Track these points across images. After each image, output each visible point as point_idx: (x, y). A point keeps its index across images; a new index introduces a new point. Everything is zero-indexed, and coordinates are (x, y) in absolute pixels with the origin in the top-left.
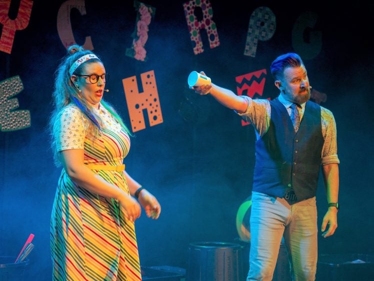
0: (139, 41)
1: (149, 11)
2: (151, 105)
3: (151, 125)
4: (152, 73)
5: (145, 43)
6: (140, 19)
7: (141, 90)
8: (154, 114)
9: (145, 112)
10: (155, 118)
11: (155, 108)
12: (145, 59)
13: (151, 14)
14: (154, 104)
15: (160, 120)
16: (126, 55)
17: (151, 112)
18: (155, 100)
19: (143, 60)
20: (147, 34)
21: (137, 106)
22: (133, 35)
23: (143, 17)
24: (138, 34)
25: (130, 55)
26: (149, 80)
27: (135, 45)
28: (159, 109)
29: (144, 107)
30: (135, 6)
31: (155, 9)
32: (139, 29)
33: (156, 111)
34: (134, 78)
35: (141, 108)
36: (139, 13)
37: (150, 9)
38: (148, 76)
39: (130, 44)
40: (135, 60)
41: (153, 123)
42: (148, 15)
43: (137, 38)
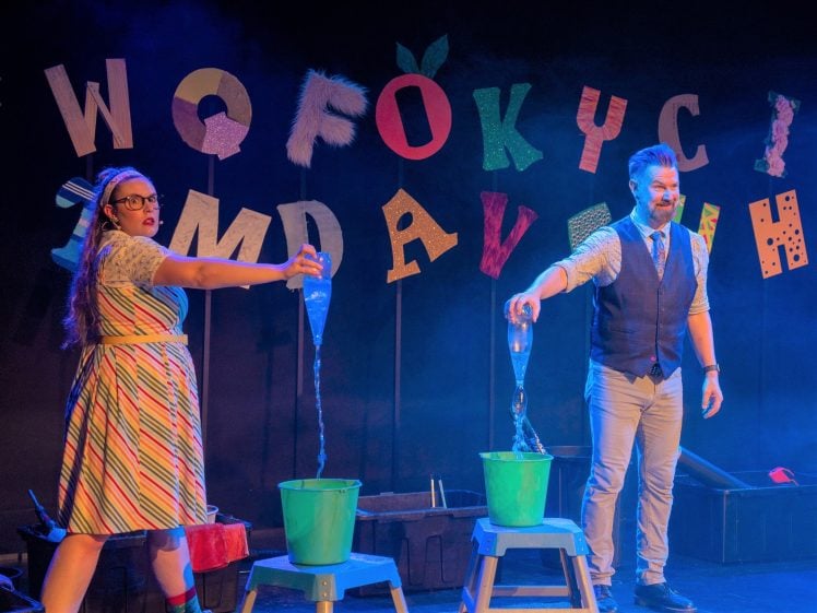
0: (775, 149)
1: (791, 106)
2: (790, 239)
3: (791, 268)
4: (792, 193)
5: (783, 151)
6: (777, 118)
7: (776, 219)
8: (795, 252)
9: (781, 249)
10: (796, 258)
11: (797, 244)
12: (783, 174)
13: (794, 110)
14: (795, 238)
15: (804, 261)
16: (756, 169)
17: (791, 250)
18: (797, 232)
19: (780, 176)
20: (786, 138)
21: (770, 242)
22: (766, 141)
23: (780, 115)
24: (773, 139)
25: (761, 170)
26: (788, 204)
27: (769, 155)
28: (802, 245)
29: (780, 243)
30: (770, 99)
31: (799, 102)
32: (774, 132)
33: (798, 248)
34: (767, 201)
35: (776, 244)
36: (776, 110)
37: (792, 102)
38: (787, 199)
39: (761, 154)
40: (769, 175)
41: (793, 265)
42: (790, 111)
43: (772, 144)
